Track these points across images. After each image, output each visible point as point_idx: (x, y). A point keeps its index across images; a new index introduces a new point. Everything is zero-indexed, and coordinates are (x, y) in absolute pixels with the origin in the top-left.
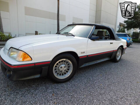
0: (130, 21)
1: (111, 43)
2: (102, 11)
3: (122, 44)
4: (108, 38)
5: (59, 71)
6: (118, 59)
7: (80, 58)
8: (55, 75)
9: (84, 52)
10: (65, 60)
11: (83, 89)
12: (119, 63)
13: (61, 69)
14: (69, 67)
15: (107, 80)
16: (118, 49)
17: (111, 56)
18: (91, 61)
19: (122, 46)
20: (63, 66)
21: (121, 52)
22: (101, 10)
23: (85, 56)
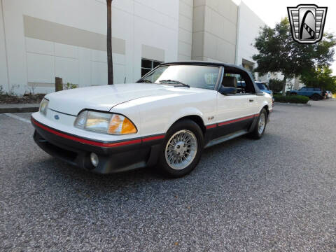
0: (264, 55)
1: (251, 101)
2: (205, 33)
3: (266, 103)
4: (242, 91)
5: (173, 154)
6: (260, 132)
7: (207, 128)
8: (168, 162)
9: (213, 118)
10: (184, 131)
11: (223, 184)
12: (262, 140)
13: (178, 151)
14: (189, 146)
15: (255, 168)
16: (261, 112)
17: (250, 126)
18: (219, 137)
19: (266, 107)
20: (181, 144)
21: (264, 119)
22: (203, 31)
23: (214, 125)
